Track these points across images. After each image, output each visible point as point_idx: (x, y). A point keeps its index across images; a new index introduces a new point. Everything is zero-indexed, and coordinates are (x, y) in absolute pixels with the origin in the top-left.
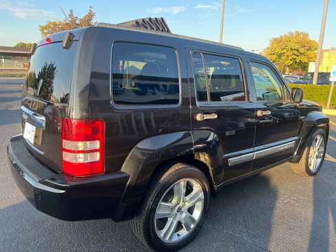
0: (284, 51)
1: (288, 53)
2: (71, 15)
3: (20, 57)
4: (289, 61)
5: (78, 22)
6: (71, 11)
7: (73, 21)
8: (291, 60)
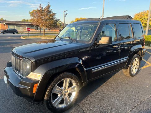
0: (141, 20)
1: (143, 21)
2: (40, 7)
3: (22, 26)
4: (143, 24)
5: (43, 10)
6: (40, 5)
7: (41, 9)
8: (144, 24)
